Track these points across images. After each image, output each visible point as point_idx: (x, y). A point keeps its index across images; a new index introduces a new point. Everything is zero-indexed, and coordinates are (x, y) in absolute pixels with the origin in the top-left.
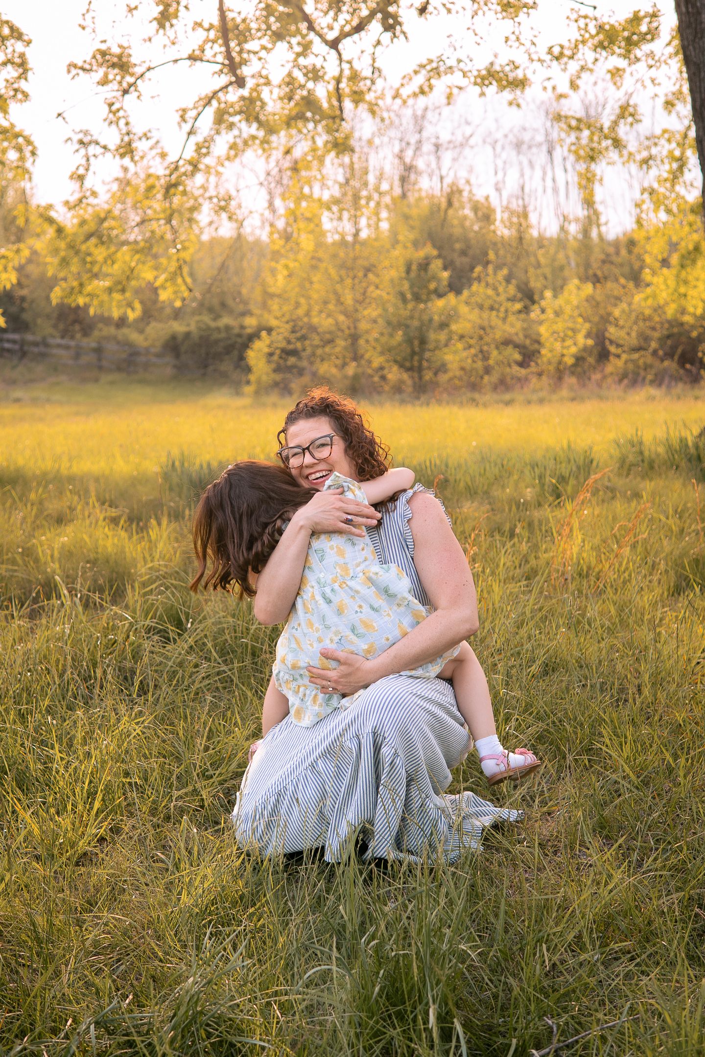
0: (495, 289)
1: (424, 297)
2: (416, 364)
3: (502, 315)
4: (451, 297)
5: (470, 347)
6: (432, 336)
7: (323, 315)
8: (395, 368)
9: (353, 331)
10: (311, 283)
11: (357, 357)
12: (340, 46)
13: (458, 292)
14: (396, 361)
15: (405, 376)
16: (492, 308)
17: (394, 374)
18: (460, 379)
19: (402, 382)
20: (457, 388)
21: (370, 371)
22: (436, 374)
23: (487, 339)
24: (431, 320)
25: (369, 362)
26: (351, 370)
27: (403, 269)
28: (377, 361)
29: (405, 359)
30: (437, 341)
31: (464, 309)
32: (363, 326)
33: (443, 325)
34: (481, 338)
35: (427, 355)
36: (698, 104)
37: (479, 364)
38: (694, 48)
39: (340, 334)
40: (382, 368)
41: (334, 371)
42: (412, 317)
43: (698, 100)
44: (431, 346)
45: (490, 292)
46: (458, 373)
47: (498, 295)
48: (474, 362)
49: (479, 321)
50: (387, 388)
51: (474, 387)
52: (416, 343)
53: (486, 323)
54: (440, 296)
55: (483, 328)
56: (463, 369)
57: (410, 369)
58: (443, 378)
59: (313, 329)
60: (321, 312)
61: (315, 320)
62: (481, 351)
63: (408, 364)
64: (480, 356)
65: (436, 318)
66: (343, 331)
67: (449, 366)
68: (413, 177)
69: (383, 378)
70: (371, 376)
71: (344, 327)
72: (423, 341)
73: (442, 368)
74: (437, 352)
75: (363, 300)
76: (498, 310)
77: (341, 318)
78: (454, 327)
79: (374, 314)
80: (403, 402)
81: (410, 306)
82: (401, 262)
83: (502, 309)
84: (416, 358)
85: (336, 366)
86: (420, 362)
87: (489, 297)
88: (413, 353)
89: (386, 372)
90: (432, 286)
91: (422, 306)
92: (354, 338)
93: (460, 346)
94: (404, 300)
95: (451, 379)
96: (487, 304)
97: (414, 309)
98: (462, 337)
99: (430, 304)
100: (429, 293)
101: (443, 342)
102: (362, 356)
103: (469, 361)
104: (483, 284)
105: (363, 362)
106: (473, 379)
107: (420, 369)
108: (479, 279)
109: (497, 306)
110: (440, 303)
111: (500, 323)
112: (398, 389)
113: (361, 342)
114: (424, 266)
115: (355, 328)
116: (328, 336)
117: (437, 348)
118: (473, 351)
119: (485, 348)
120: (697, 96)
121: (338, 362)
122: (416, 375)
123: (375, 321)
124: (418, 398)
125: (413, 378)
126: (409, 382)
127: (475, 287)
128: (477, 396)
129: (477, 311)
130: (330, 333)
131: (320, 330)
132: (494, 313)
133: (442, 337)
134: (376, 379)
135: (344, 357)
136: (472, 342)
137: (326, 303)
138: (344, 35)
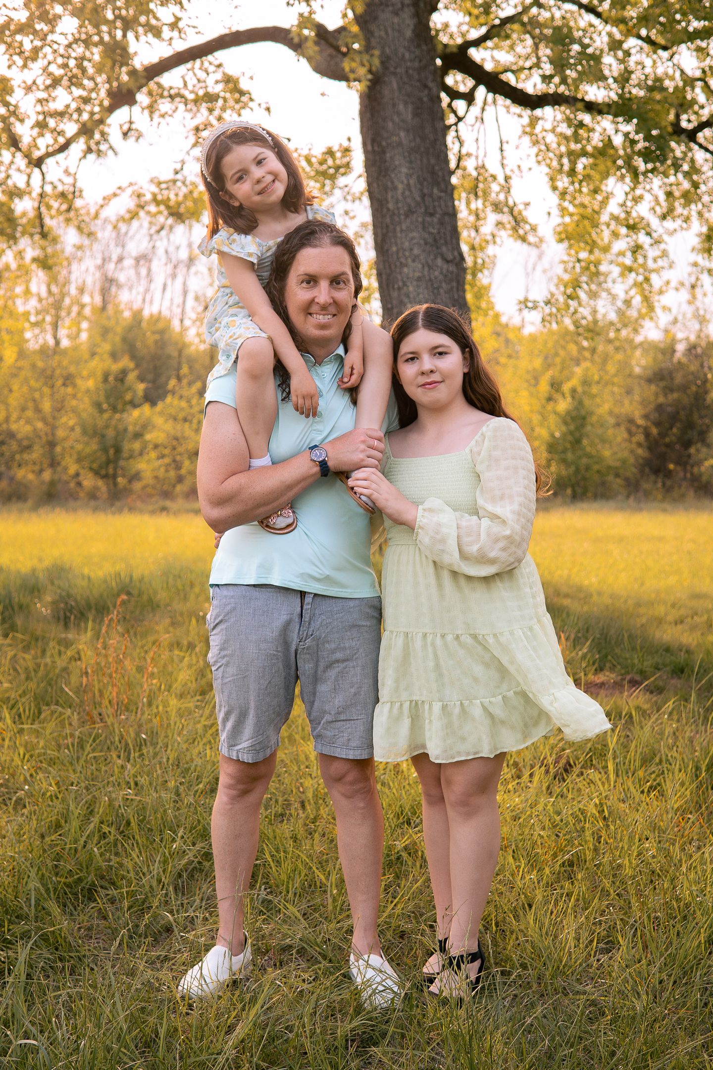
0: (189, 401)
1: (119, 407)
2: (111, 471)
3: (194, 426)
4: (146, 408)
5: (163, 456)
6: (126, 447)
7: (22, 422)
8: (90, 475)
9: (50, 438)
10: (11, 391)
11: (54, 463)
12: (44, 167)
13: (153, 403)
14: (91, 469)
15: (100, 483)
16: (185, 420)
17: (89, 481)
18: (154, 487)
19: (96, 488)
20: (150, 496)
21: (65, 478)
22: (130, 481)
23: (181, 449)
24: (126, 430)
25: (66, 469)
26: (47, 475)
27: (100, 378)
28: (73, 469)
29: (101, 467)
30: (132, 451)
31: (159, 421)
32: (61, 433)
33: (138, 435)
34: (174, 448)
35: (122, 463)
36: (379, 239)
37: (172, 474)
38: (378, 185)
39: (37, 440)
40: (77, 475)
41: (31, 476)
42: (107, 427)
43: (380, 234)
44: (125, 454)
45: (184, 404)
46: (151, 482)
47: (191, 407)
48: (167, 471)
49: (172, 432)
50: (82, 495)
51: (167, 495)
52: (112, 452)
53: (179, 435)
54: (135, 406)
55: (177, 439)
56: (156, 477)
57: (105, 477)
58: (137, 486)
59: (12, 435)
60: (19, 418)
61: (14, 427)
62: (174, 461)
63: (103, 472)
64: (173, 466)
65: (131, 428)
66: (40, 438)
67: (143, 475)
68: (114, 289)
69: (79, 484)
70: (67, 483)
71: (42, 434)
72: (118, 450)
73: (136, 476)
74: (131, 460)
75: (59, 408)
76: (191, 422)
77: (40, 425)
78: (148, 437)
79: (71, 423)
80: (96, 509)
81: (106, 416)
82: (99, 374)
83: (195, 421)
84: (111, 466)
85: (33, 472)
86: (115, 469)
87: (182, 409)
88: (108, 462)
89: (81, 478)
90: (128, 397)
91: (117, 416)
92: (52, 444)
93: (153, 455)
94: (101, 411)
95: (145, 487)
96: (181, 416)
97: (110, 418)
98: (156, 447)
99: (125, 415)
100: (125, 403)
101: (136, 453)
102: (59, 464)
103: (162, 470)
104: (177, 396)
105: (59, 469)
106: (165, 487)
107: (115, 476)
108: (173, 393)
109: (189, 418)
110: (136, 413)
111: (192, 434)
112: (93, 496)
113: (58, 449)
114: (121, 377)
115: (53, 435)
116: (25, 443)
117: (131, 457)
118: (167, 460)
119: (178, 458)
120: (379, 231)
121: (37, 468)
122: (111, 481)
123: (72, 429)
124: (112, 505)
125: (107, 484)
126: (104, 489)
127: (169, 399)
128: (168, 503)
129: (171, 422)
130: (27, 438)
131: (19, 436)
132: (187, 425)
133: (137, 446)
134: (72, 485)
135: (41, 463)
136: (166, 451)
137: (23, 409)
138: (48, 155)
